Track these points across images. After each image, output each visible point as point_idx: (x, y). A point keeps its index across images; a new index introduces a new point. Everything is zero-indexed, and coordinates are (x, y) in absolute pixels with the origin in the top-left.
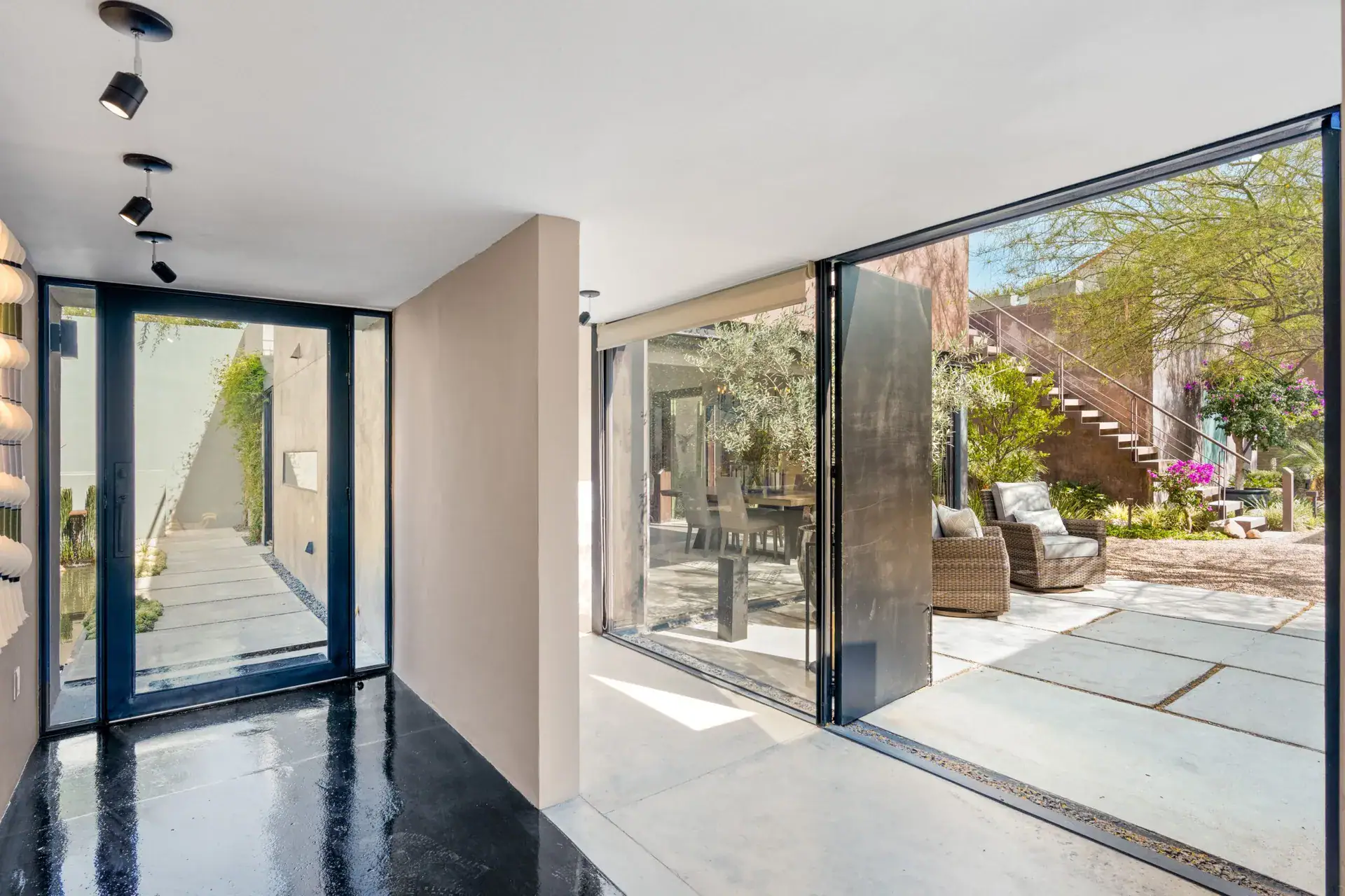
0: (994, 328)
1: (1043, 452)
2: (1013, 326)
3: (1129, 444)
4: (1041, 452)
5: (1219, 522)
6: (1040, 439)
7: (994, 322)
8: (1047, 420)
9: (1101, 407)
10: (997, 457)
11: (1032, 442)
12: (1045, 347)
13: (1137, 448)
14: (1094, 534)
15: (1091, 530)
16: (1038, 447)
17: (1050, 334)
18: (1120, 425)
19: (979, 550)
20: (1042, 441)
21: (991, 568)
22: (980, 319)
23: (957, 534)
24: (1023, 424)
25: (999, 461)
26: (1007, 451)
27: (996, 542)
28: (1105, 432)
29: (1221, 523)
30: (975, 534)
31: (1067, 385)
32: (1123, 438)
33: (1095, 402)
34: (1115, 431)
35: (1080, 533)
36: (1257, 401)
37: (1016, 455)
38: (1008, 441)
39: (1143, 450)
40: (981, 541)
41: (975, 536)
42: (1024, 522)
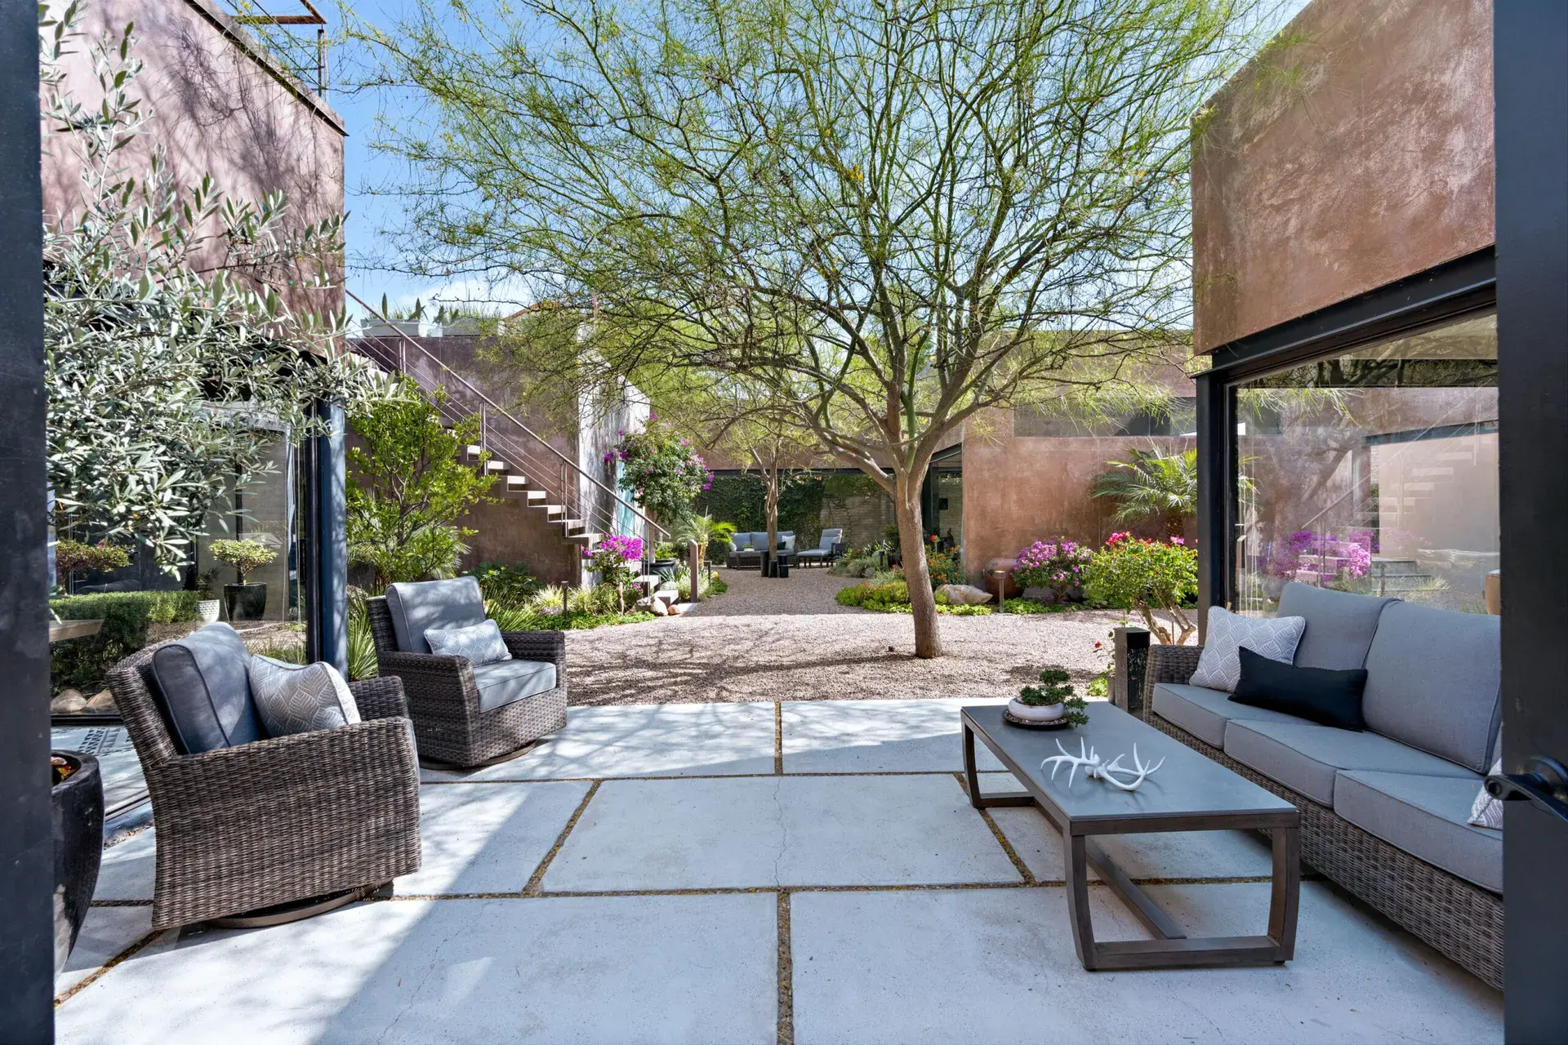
0: (396, 359)
1: (469, 529)
2: (423, 362)
3: (558, 516)
4: (465, 529)
5: (646, 600)
6: (463, 510)
7: (397, 350)
8: (474, 481)
9: (529, 471)
10: (399, 535)
11: (452, 513)
12: (463, 395)
13: (566, 521)
14: (549, 655)
15: (545, 649)
16: (459, 522)
17: (469, 378)
18: (548, 494)
19: (348, 756)
20: (467, 512)
21: (377, 790)
22: (378, 347)
23: (293, 726)
24: (437, 486)
25: (401, 543)
26: (415, 526)
27: (388, 731)
28: (533, 502)
29: (645, 600)
30: (339, 717)
31: (490, 443)
32: (553, 509)
33: (521, 465)
34: (542, 501)
35: (529, 655)
36: (664, 474)
37: (428, 532)
38: (417, 513)
39: (571, 524)
40: (352, 735)
41: (337, 721)
42: (444, 652)
